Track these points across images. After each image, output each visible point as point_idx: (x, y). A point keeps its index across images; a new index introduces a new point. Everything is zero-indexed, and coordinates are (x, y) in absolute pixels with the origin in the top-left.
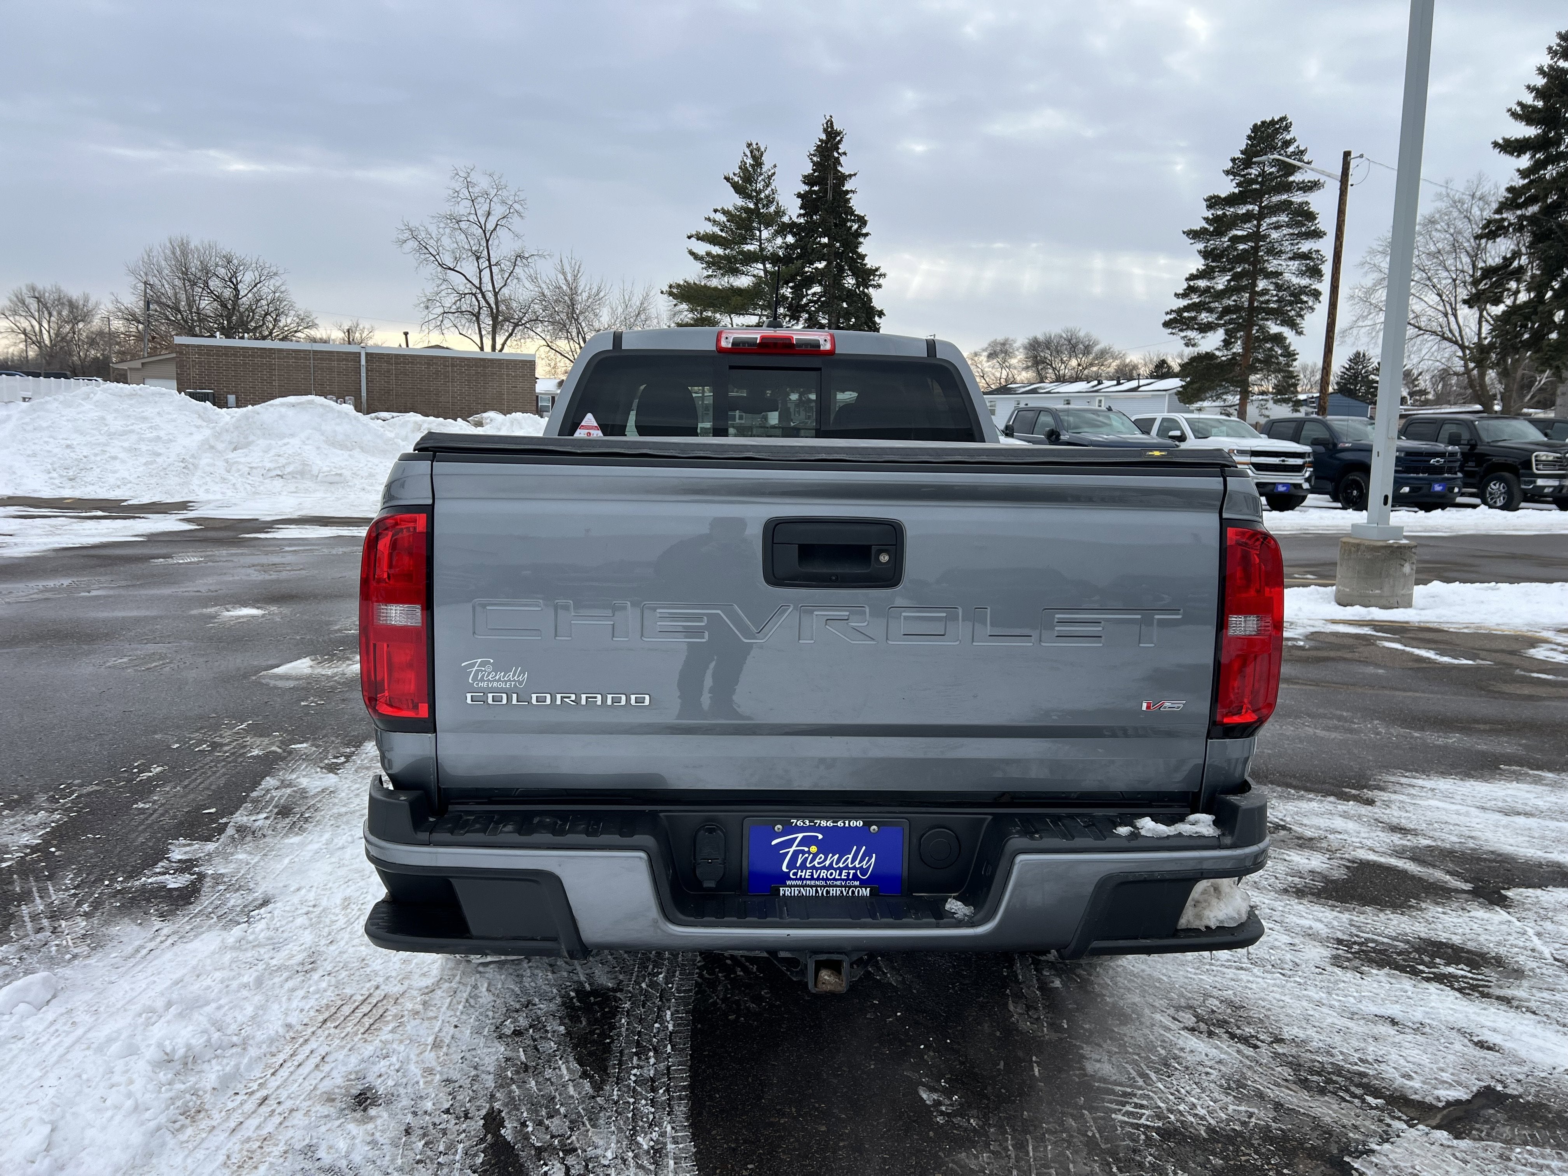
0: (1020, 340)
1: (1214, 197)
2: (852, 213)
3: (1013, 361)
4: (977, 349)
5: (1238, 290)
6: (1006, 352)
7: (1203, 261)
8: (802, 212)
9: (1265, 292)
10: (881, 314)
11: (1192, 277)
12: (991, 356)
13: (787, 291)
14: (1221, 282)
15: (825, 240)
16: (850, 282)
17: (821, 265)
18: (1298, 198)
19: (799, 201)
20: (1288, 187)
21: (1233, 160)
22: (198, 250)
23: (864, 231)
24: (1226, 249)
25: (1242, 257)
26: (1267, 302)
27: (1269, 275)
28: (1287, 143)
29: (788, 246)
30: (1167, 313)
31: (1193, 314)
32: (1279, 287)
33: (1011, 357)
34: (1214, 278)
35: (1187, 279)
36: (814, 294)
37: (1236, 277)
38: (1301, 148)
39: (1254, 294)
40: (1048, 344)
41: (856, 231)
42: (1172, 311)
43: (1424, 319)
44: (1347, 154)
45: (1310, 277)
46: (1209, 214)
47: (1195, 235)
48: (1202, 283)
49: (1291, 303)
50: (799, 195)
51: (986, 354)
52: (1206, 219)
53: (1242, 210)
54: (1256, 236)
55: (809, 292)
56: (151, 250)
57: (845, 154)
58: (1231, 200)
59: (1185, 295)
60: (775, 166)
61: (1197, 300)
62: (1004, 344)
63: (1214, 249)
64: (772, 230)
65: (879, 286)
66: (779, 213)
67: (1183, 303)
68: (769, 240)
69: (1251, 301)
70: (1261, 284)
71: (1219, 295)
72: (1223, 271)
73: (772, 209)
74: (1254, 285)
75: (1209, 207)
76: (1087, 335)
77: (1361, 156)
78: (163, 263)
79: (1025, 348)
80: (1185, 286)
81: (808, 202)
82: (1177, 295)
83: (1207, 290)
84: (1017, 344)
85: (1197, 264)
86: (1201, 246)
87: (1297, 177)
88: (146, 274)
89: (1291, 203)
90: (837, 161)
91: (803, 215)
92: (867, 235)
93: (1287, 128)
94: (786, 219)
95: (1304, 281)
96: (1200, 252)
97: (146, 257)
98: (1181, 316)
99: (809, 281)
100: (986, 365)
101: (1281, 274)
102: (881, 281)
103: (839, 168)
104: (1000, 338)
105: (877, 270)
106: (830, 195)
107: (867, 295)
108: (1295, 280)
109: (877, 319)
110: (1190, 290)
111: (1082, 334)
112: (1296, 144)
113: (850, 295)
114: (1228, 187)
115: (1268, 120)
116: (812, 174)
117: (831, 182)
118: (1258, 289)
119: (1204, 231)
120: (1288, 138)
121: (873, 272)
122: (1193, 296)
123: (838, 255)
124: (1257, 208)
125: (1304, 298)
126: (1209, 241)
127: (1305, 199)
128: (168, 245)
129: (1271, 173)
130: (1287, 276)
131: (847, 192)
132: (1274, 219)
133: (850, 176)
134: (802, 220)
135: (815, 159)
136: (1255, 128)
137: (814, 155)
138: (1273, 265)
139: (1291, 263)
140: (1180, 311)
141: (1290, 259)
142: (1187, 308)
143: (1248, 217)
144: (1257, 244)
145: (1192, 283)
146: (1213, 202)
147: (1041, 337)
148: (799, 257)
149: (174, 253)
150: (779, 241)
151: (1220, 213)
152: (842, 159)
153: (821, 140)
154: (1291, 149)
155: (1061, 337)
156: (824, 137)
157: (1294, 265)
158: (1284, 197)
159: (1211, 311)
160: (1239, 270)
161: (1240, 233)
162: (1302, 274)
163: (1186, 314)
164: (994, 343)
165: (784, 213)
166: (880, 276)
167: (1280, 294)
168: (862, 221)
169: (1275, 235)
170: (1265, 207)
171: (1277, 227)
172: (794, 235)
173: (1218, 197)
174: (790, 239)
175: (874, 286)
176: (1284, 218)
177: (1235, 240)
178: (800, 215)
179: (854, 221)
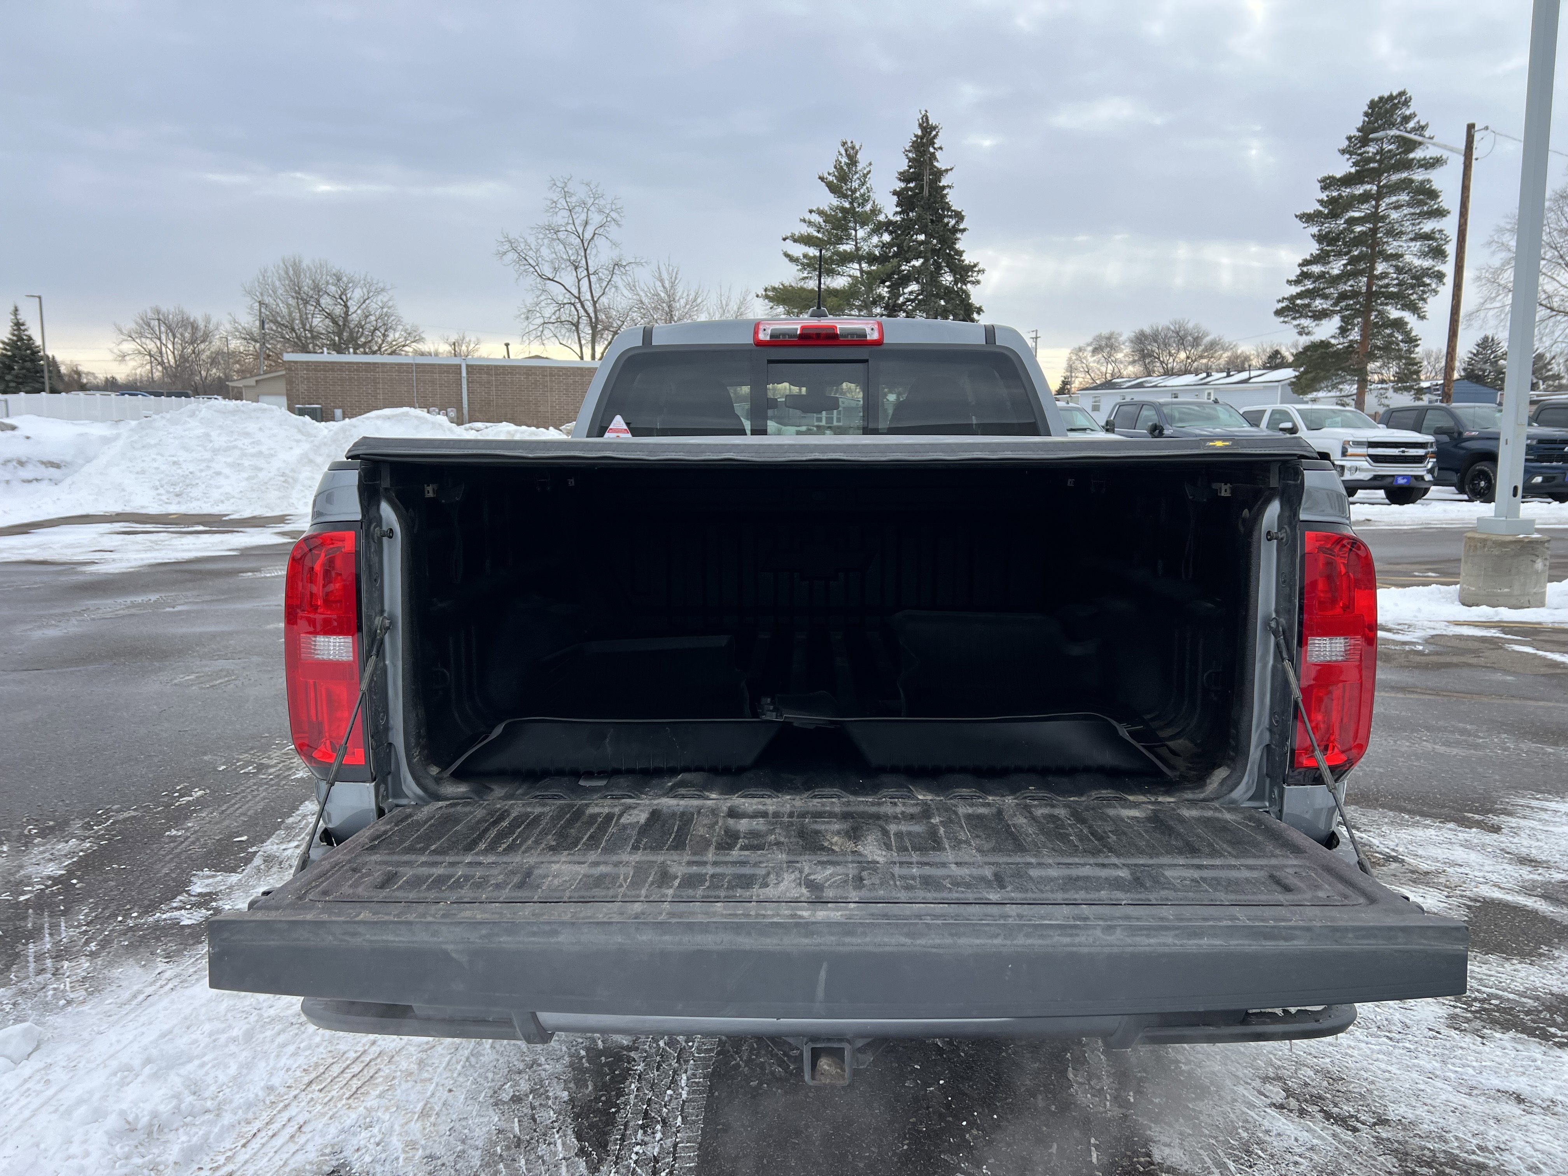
0: (1126, 332)
1: (1329, 178)
2: (949, 209)
3: (1120, 356)
4: (1082, 343)
5: (1355, 274)
6: (1112, 347)
7: (1317, 246)
8: (899, 209)
9: (1384, 275)
10: (979, 310)
11: (1306, 263)
12: (1095, 351)
13: (884, 291)
14: (1336, 267)
15: (922, 237)
16: (947, 279)
17: (917, 263)
18: (1418, 176)
19: (895, 199)
20: (1408, 165)
21: (1349, 138)
22: (309, 269)
23: (961, 227)
24: (1342, 232)
25: (1359, 240)
26: (1387, 286)
27: (1388, 258)
28: (1406, 119)
29: (884, 245)
30: (1279, 301)
31: (1306, 301)
32: (1399, 270)
33: (1116, 352)
34: (1329, 263)
35: (1300, 265)
36: (911, 293)
37: (1353, 261)
38: (1422, 123)
39: (1372, 278)
40: (1155, 337)
41: (954, 227)
42: (1284, 298)
43: (1556, 299)
44: (1471, 127)
45: (1433, 258)
46: (1324, 196)
47: (1308, 218)
48: (1316, 269)
49: (1413, 287)
50: (895, 193)
51: (1090, 348)
52: (1321, 202)
53: (1359, 190)
54: (1374, 217)
55: (906, 291)
56: (265, 271)
57: (941, 148)
58: (1348, 180)
59: (1297, 282)
60: (870, 164)
61: (1311, 287)
62: (1109, 338)
63: (1329, 232)
64: (868, 229)
65: (978, 282)
66: (875, 211)
67: (1295, 290)
68: (864, 240)
69: (1369, 285)
70: (1381, 267)
71: (1335, 280)
72: (1339, 254)
73: (868, 207)
74: (1372, 268)
75: (1324, 188)
76: (1196, 326)
77: (1487, 128)
78: (277, 283)
79: (1132, 341)
80: (1298, 272)
81: (905, 200)
82: (1289, 282)
83: (1322, 275)
84: (1122, 339)
85: (1314, 248)
86: (1315, 230)
87: (1417, 154)
88: (262, 294)
89: (1412, 181)
90: (933, 157)
91: (900, 213)
92: (964, 230)
93: (1406, 103)
94: (882, 218)
95: (1427, 263)
96: (1313, 236)
97: (261, 278)
98: (1293, 304)
99: (905, 280)
100: (1091, 359)
101: (1402, 256)
102: (980, 277)
103: (936, 164)
104: (1105, 332)
105: (975, 266)
106: (926, 192)
107: (964, 292)
108: (1417, 262)
109: (975, 316)
110: (1305, 276)
111: (1190, 326)
112: (1416, 120)
113: (948, 293)
114: (1344, 167)
115: (1386, 94)
116: (908, 171)
117: (927, 178)
118: (1376, 273)
119: (1318, 214)
120: (1408, 113)
121: (971, 268)
122: (1307, 282)
123: (935, 252)
124: (1375, 188)
125: (1427, 280)
126: (1323, 224)
127: (1427, 177)
128: (282, 265)
129: (1390, 151)
130: (1408, 258)
131: (944, 187)
132: (1394, 199)
133: (947, 171)
134: (898, 218)
135: (910, 155)
136: (1373, 105)
137: (909, 151)
138: (1393, 246)
139: (1412, 244)
140: (1292, 299)
141: (1412, 240)
142: (1300, 295)
143: (1365, 198)
144: (1375, 225)
145: (1305, 269)
146: (1328, 183)
147: (1148, 330)
148: (896, 255)
149: (287, 273)
150: (875, 240)
151: (1335, 194)
152: (938, 154)
153: (916, 136)
154: (1411, 125)
155: (1169, 329)
156: (919, 133)
157: (1416, 246)
158: (1404, 175)
159: (1325, 297)
160: (1356, 253)
161: (1357, 214)
162: (1424, 255)
163: (1299, 302)
164: (1099, 338)
165: (880, 211)
166: (979, 271)
167: (1401, 277)
168: (959, 216)
169: (1394, 215)
170: (1384, 186)
171: (1397, 207)
172: (891, 233)
173: (1333, 178)
174: (886, 238)
175: (973, 283)
176: (1404, 197)
177: (1352, 221)
178: (896, 213)
179: (951, 217)
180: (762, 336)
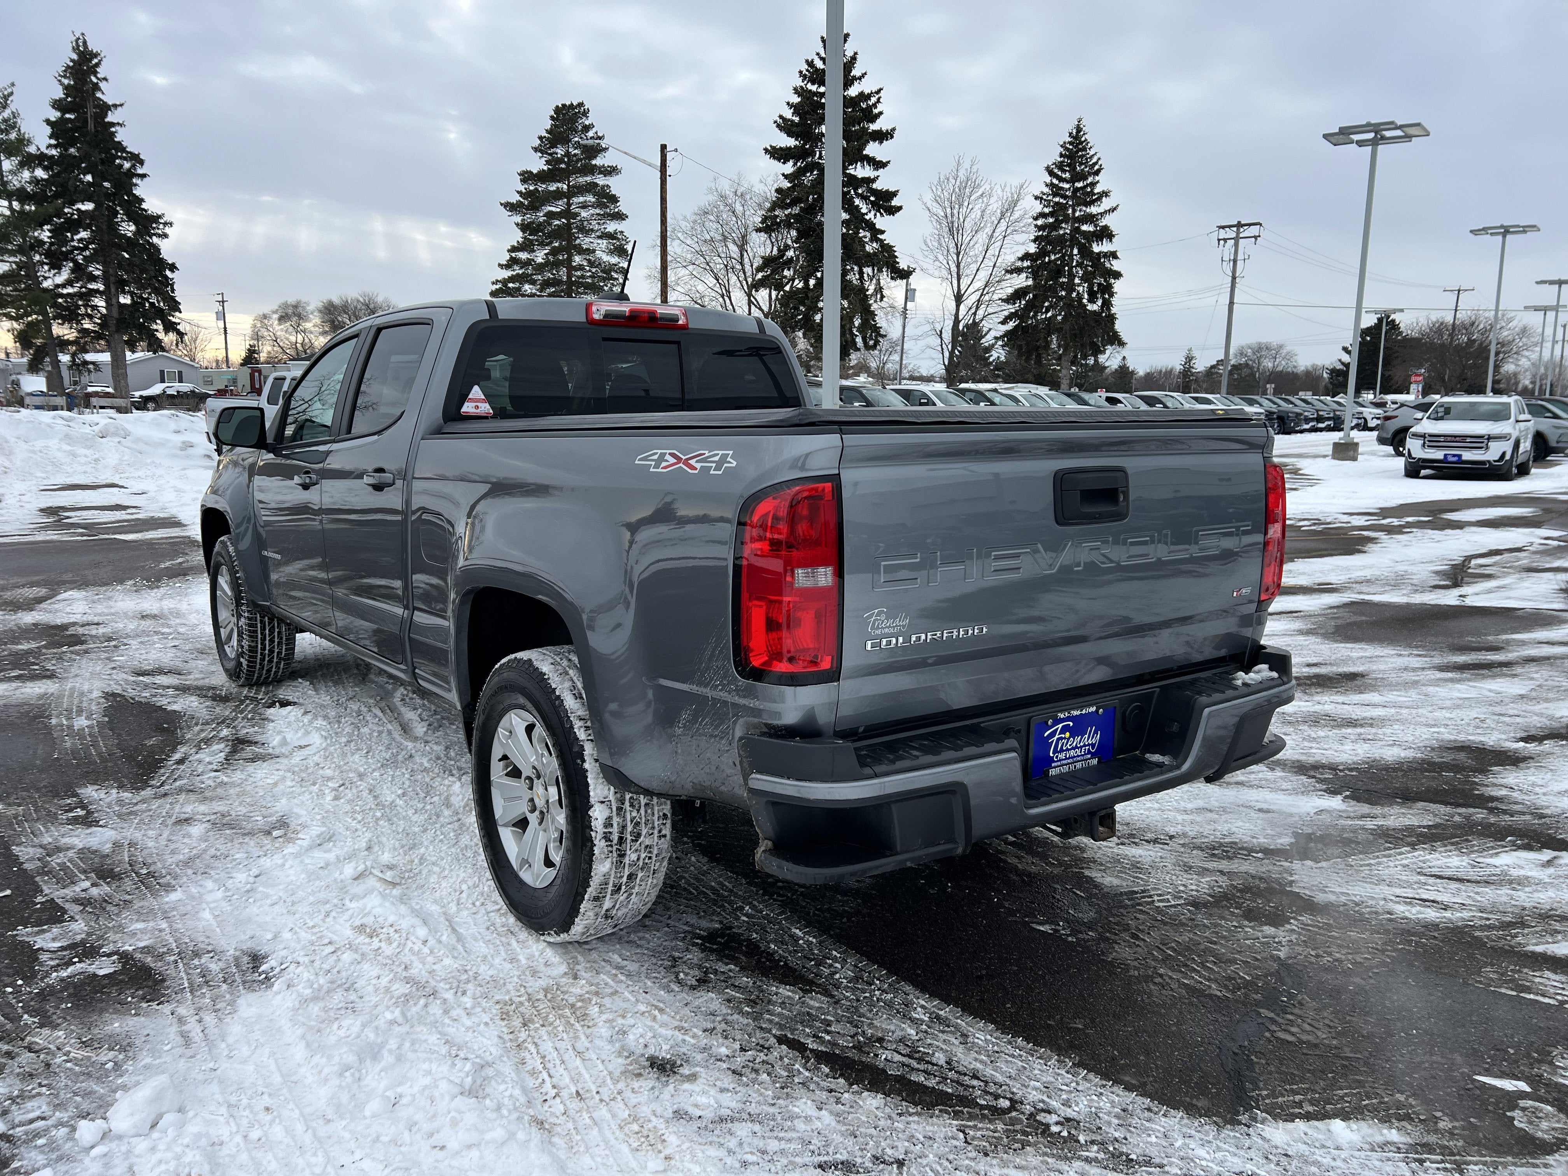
0: (314, 302)
1: (527, 172)
2: (123, 150)
3: (308, 325)
4: (267, 310)
5: (557, 264)
6: (300, 317)
7: (521, 234)
8: (53, 142)
9: (581, 268)
10: (173, 267)
11: (513, 249)
12: (282, 319)
13: (45, 235)
14: (540, 256)
15: (89, 178)
16: (129, 229)
17: (89, 206)
18: (601, 180)
19: (48, 130)
20: (591, 170)
21: (541, 138)
23: (140, 171)
24: (540, 224)
25: (557, 234)
26: (583, 277)
27: (581, 251)
28: (587, 128)
29: (36, 181)
30: (493, 283)
31: (517, 285)
32: (591, 264)
33: (306, 321)
34: (534, 251)
35: (509, 251)
36: (80, 240)
37: (554, 252)
38: (600, 134)
39: (571, 269)
40: (345, 308)
41: (129, 170)
42: (497, 281)
43: (707, 299)
44: (663, 147)
45: (619, 256)
46: (522, 188)
47: (511, 207)
48: (523, 256)
49: (604, 279)
50: (48, 122)
51: (276, 316)
52: (519, 192)
53: (553, 187)
54: (567, 213)
55: (75, 237)
57: (105, 79)
58: (542, 177)
59: (508, 266)
60: (13, 85)
61: (520, 272)
62: (296, 307)
63: (533, 223)
64: (15, 161)
65: (166, 236)
66: (22, 141)
67: (507, 274)
68: (13, 173)
69: (569, 276)
70: (577, 259)
71: (540, 268)
72: (542, 244)
73: (13, 136)
74: (570, 260)
75: (524, 181)
76: (386, 300)
79: (320, 311)
80: (508, 257)
81: (58, 129)
82: (501, 266)
83: (528, 262)
84: (310, 308)
85: (517, 236)
86: (518, 219)
87: (598, 161)
89: (597, 185)
90: (96, 87)
91: (56, 146)
92: (143, 176)
93: (585, 114)
94: (32, 149)
95: (614, 260)
96: (517, 225)
98: (506, 286)
99: (74, 225)
100: (277, 328)
101: (594, 251)
102: (168, 230)
103: (99, 95)
104: (292, 300)
105: (159, 217)
106: (91, 125)
107: (153, 245)
108: (606, 258)
109: (168, 273)
110: (512, 262)
111: (380, 299)
112: (594, 130)
113: (130, 244)
114: (538, 164)
115: (568, 103)
116: (65, 99)
117: (91, 111)
118: (574, 264)
119: (520, 204)
120: (587, 123)
121: (156, 219)
122: (515, 267)
123: (108, 196)
124: (565, 187)
125: (615, 276)
126: (525, 214)
127: (607, 183)
129: (575, 155)
130: (599, 253)
131: (113, 124)
132: (581, 199)
133: (115, 106)
134: (54, 152)
135: (66, 82)
136: (557, 110)
137: (65, 77)
138: (585, 242)
139: (600, 241)
140: (505, 282)
141: (599, 237)
142: (512, 279)
143: (558, 195)
144: (568, 221)
145: (513, 255)
146: (526, 177)
147: (336, 301)
148: (56, 196)
150: (26, 174)
151: (532, 188)
152: (102, 85)
153: (72, 60)
154: (591, 134)
155: (358, 301)
156: (75, 57)
157: (604, 243)
158: (588, 179)
159: (533, 282)
160: (557, 244)
161: (553, 209)
162: (611, 252)
163: (511, 285)
164: (285, 305)
165: (29, 142)
166: (165, 224)
167: (594, 270)
168: (137, 159)
169: (584, 214)
170: (574, 186)
171: (584, 206)
172: (45, 169)
173: (531, 172)
174: (40, 173)
175: (159, 236)
176: (591, 198)
177: (550, 215)
178: (49, 146)
179: (125, 159)
180: (596, 316)
